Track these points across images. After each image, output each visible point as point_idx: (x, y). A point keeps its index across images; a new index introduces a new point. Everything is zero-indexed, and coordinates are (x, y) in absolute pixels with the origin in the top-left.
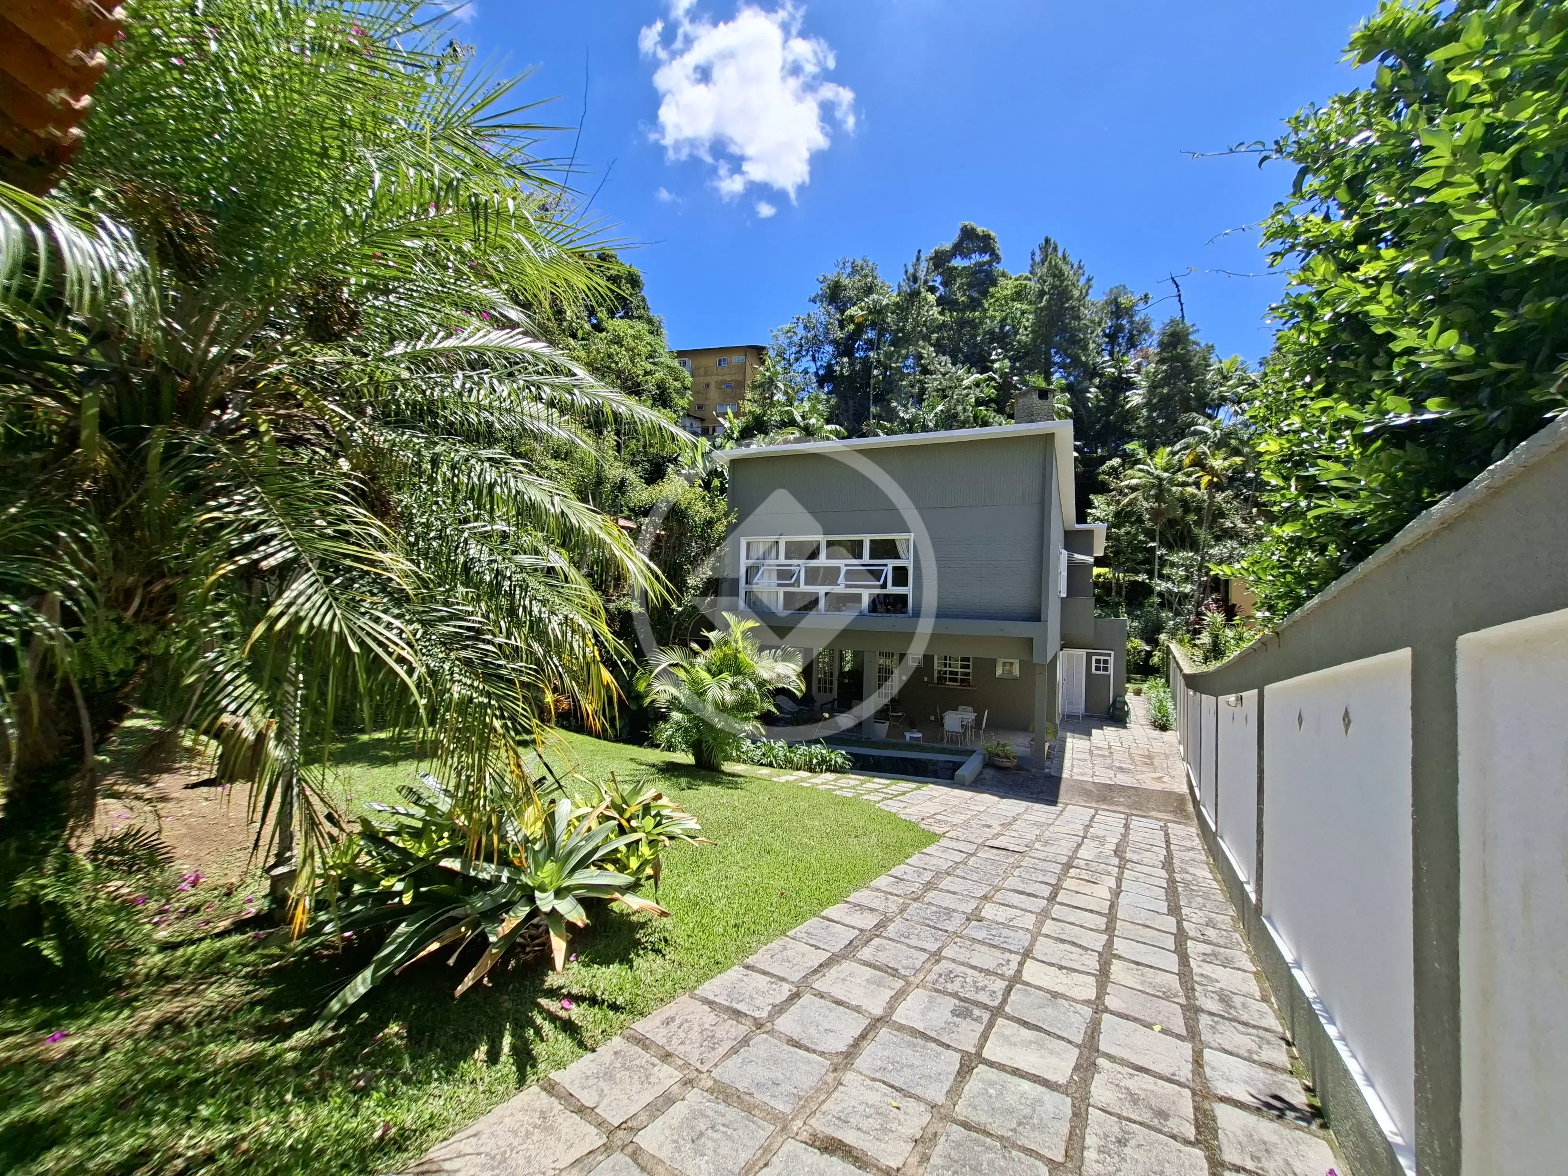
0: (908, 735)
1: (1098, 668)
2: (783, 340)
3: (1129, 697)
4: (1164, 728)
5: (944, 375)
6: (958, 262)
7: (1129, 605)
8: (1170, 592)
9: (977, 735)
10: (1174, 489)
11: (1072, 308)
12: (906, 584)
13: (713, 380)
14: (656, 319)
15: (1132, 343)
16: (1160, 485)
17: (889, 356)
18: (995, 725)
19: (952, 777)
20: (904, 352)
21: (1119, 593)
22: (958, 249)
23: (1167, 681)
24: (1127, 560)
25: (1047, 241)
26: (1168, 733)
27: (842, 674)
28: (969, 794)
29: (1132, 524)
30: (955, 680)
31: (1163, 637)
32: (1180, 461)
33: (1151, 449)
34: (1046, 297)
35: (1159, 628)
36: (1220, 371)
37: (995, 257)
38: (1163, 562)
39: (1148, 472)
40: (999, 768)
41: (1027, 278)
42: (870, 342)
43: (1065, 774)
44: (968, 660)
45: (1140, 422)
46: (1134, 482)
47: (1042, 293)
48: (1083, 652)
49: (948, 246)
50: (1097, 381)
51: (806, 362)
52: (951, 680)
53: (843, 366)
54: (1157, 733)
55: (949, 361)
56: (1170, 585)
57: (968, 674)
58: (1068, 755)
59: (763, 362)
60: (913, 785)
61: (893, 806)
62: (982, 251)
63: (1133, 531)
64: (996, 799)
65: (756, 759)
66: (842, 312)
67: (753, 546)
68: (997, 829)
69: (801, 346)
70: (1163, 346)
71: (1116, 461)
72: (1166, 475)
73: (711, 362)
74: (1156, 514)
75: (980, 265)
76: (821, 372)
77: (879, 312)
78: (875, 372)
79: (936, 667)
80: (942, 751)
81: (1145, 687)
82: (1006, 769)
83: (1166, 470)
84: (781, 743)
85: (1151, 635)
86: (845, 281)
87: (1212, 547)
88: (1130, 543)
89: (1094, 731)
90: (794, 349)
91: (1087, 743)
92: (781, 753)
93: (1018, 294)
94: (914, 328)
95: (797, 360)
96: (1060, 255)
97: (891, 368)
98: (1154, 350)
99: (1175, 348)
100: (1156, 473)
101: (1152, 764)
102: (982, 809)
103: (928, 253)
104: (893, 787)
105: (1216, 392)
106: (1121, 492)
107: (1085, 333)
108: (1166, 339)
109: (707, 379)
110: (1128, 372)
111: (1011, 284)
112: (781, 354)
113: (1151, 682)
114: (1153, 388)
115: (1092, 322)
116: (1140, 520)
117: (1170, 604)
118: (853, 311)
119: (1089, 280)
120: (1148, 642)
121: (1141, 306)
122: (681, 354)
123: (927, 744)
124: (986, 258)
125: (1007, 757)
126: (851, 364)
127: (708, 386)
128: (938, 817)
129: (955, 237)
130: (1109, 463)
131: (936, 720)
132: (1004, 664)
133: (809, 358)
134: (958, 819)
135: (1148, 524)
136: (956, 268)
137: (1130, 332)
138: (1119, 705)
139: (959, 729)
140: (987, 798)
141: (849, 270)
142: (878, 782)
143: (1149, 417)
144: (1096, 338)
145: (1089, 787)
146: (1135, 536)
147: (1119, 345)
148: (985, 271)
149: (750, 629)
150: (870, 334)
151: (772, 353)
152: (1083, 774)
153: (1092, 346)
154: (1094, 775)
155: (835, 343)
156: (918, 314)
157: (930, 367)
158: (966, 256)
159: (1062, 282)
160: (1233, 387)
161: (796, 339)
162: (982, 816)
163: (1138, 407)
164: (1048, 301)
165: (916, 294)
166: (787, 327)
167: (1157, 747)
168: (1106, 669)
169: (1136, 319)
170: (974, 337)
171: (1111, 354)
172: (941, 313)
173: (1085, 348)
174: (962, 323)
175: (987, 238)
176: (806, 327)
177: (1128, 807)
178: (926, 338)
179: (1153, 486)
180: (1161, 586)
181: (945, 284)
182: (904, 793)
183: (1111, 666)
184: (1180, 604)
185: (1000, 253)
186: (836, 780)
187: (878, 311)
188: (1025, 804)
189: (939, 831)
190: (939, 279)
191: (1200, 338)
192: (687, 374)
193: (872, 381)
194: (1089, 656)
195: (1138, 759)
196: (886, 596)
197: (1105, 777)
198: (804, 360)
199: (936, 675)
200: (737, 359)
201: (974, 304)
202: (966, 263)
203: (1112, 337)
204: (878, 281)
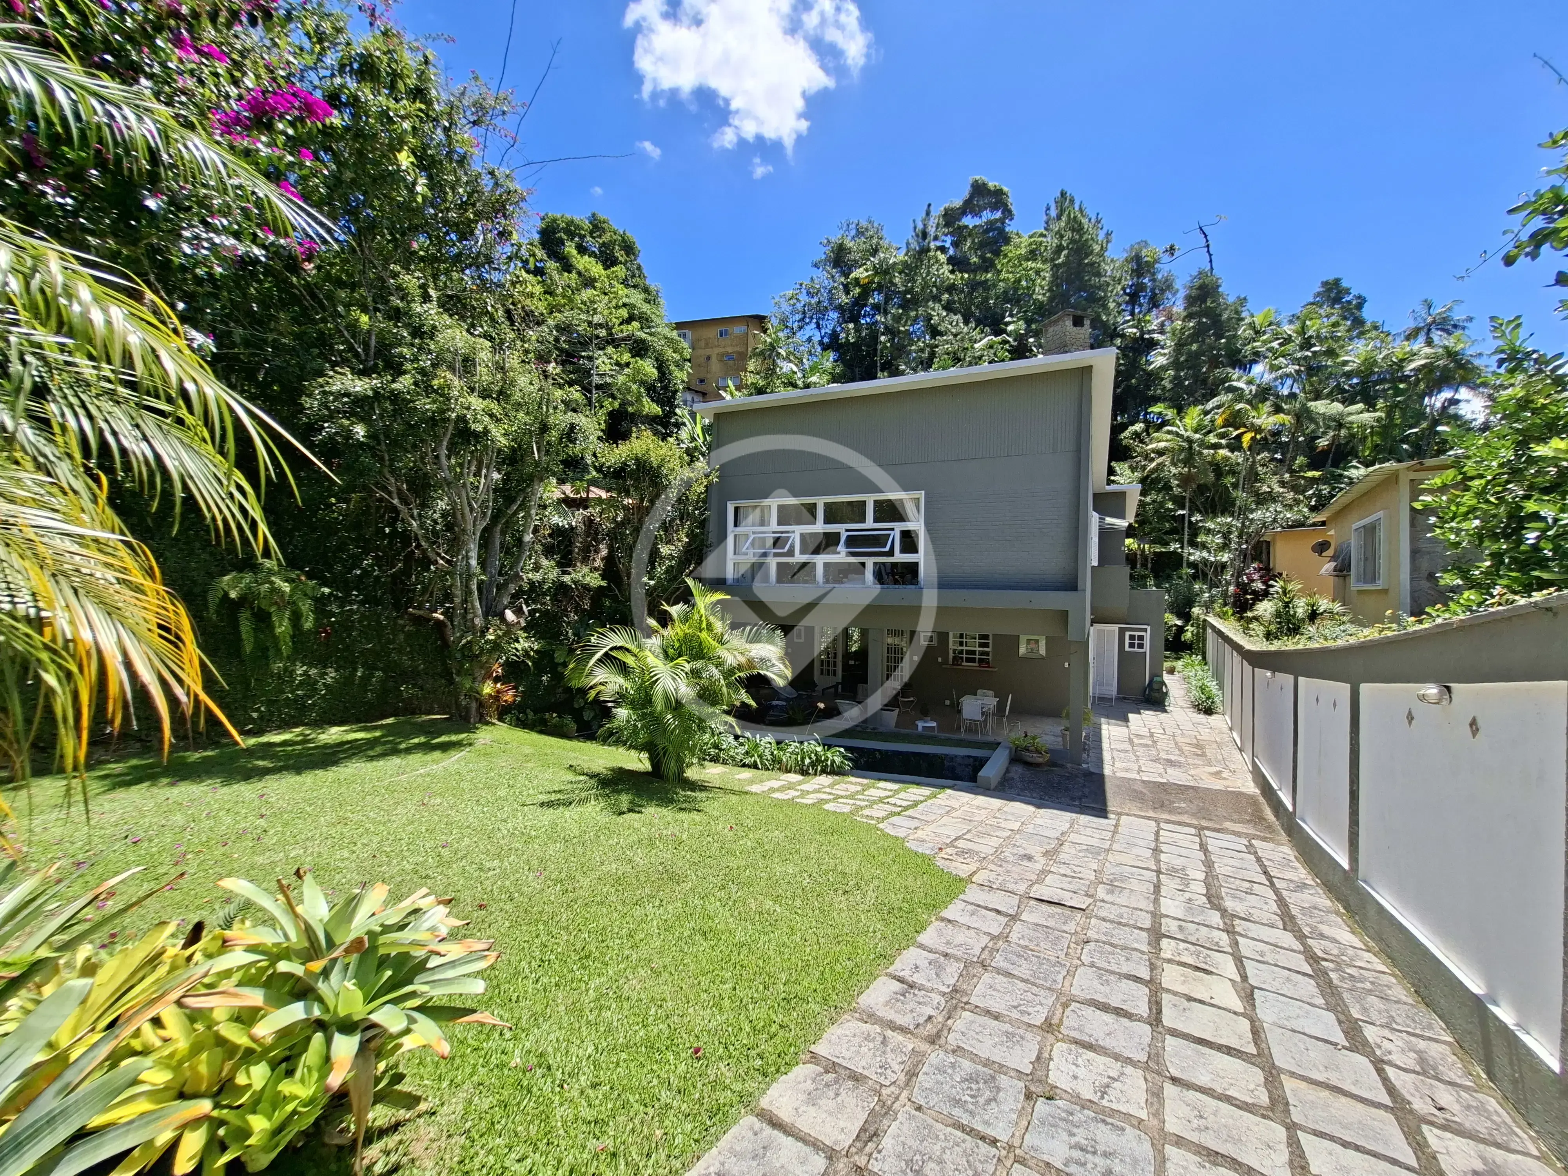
0: (920, 724)
1: (1132, 645)
2: (786, 308)
3: (1166, 678)
4: (1209, 711)
5: (955, 335)
6: (969, 221)
7: (1156, 577)
8: (1205, 562)
9: (1000, 723)
10: (1205, 452)
11: (1092, 264)
12: (915, 551)
13: (714, 352)
14: (653, 288)
15: (1154, 303)
16: (1191, 448)
17: (897, 319)
18: (1021, 711)
19: (973, 778)
20: (913, 314)
21: (1144, 565)
22: (968, 207)
23: (1204, 658)
24: (1153, 530)
25: (1063, 194)
26: (1214, 717)
27: (847, 655)
28: (996, 803)
29: (1159, 491)
30: (973, 660)
31: (1196, 611)
32: (1212, 421)
33: (1180, 411)
34: (1065, 252)
35: (1190, 602)
36: (1252, 326)
37: (1008, 213)
38: (1195, 530)
39: (1177, 434)
40: (1028, 764)
41: (1042, 235)
42: (876, 308)
43: (1107, 771)
44: (986, 637)
45: (1167, 384)
46: (1162, 445)
47: (1059, 249)
48: (1115, 628)
49: (957, 203)
50: (1118, 341)
51: (810, 330)
52: (968, 660)
53: (849, 334)
54: (1202, 717)
55: (961, 320)
56: (1205, 554)
57: (987, 654)
58: (1105, 745)
59: (765, 331)
60: (926, 791)
61: (899, 827)
62: (994, 208)
63: (1160, 498)
64: (1031, 808)
65: (739, 758)
66: (847, 276)
67: (741, 511)
68: (1040, 863)
69: (804, 313)
70: (1191, 301)
71: (1139, 427)
72: (1197, 436)
73: (712, 333)
74: (1185, 480)
75: (991, 223)
76: (826, 340)
77: (886, 272)
78: (883, 338)
79: (951, 646)
80: (960, 743)
81: (1179, 664)
82: (1038, 765)
83: (1196, 431)
84: (768, 739)
85: (1183, 610)
86: (849, 244)
87: (1252, 511)
88: (1157, 511)
89: (1131, 716)
90: (798, 317)
91: (1125, 730)
92: (767, 753)
93: (1032, 252)
94: (923, 289)
95: (800, 328)
96: (1077, 208)
97: (899, 332)
98: (1179, 308)
99: (1205, 301)
100: (1186, 434)
101: (1204, 755)
102: (1016, 826)
103: (938, 211)
104: (902, 795)
105: (1249, 347)
106: (1147, 457)
107: (1105, 291)
108: (1194, 293)
109: (708, 352)
110: (1149, 332)
111: (1025, 240)
112: (784, 321)
113: (1186, 659)
114: (1180, 346)
115: (1114, 279)
116: (1167, 487)
117: (1205, 575)
118: (860, 273)
119: (1108, 234)
120: (1179, 616)
121: (1166, 258)
122: (679, 326)
123: (943, 735)
124: (998, 215)
125: (1038, 752)
126: (858, 330)
127: (709, 358)
128: (961, 844)
129: (966, 193)
130: (1131, 429)
131: (952, 705)
132: (1029, 641)
133: (813, 326)
134: (987, 845)
135: (1177, 491)
136: (966, 227)
137: (1153, 290)
138: (1155, 686)
139: (979, 717)
140: (1020, 810)
141: (853, 233)
142: (884, 788)
143: (1176, 377)
144: (1115, 296)
145: (1139, 787)
146: (1162, 504)
147: (1141, 305)
148: (997, 229)
149: (719, 602)
150: (876, 298)
151: (775, 321)
152: (1127, 770)
153: (1112, 305)
154: (1140, 771)
155: (840, 308)
156: (928, 273)
157: (941, 328)
158: (977, 214)
159: (1081, 236)
160: (1265, 342)
161: (799, 306)
162: (1018, 840)
163: (1163, 368)
164: (1067, 257)
165: (925, 250)
166: (790, 293)
167: (1205, 734)
168: (1141, 646)
169: (1159, 276)
170: (987, 299)
171: (1132, 314)
172: (952, 272)
173: (1105, 307)
174: (973, 286)
175: (999, 193)
176: (808, 293)
177: (1194, 815)
178: (936, 299)
179: (1182, 450)
180: (1196, 555)
181: (955, 244)
182: (916, 804)
183: (1147, 642)
184: (1216, 574)
185: (1013, 208)
186: (831, 786)
187: (883, 271)
188: (1068, 816)
189: (962, 869)
190: (949, 239)
191: (1229, 293)
192: (685, 345)
193: (879, 347)
194: (1122, 632)
195: (1186, 748)
196: (894, 565)
197: (1154, 774)
198: (808, 328)
199: (951, 655)
200: (738, 330)
201: (987, 265)
202: (977, 221)
203: (1133, 298)
204: (884, 243)
